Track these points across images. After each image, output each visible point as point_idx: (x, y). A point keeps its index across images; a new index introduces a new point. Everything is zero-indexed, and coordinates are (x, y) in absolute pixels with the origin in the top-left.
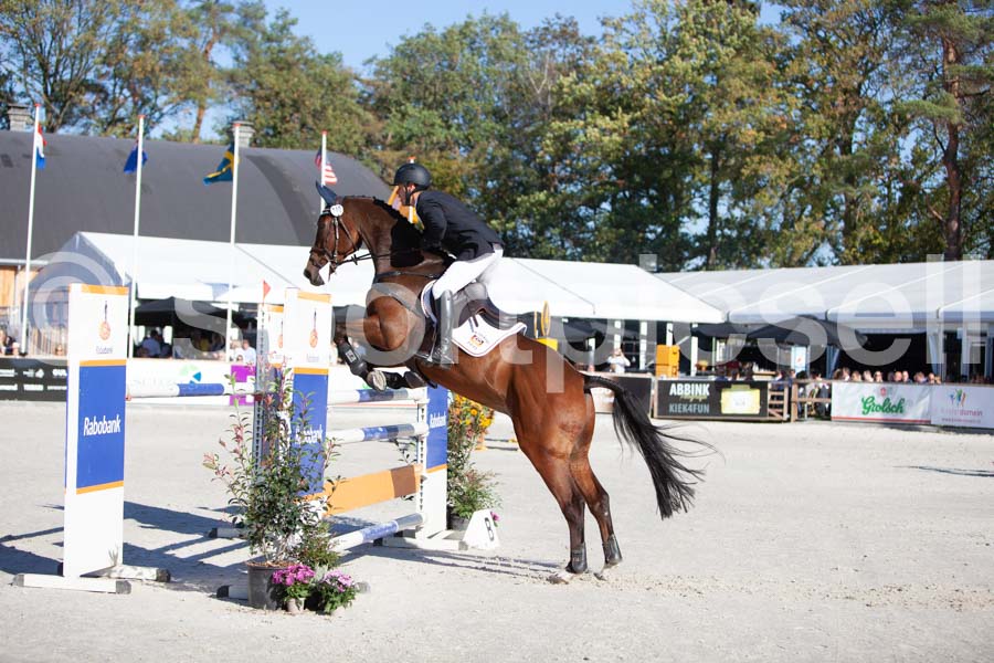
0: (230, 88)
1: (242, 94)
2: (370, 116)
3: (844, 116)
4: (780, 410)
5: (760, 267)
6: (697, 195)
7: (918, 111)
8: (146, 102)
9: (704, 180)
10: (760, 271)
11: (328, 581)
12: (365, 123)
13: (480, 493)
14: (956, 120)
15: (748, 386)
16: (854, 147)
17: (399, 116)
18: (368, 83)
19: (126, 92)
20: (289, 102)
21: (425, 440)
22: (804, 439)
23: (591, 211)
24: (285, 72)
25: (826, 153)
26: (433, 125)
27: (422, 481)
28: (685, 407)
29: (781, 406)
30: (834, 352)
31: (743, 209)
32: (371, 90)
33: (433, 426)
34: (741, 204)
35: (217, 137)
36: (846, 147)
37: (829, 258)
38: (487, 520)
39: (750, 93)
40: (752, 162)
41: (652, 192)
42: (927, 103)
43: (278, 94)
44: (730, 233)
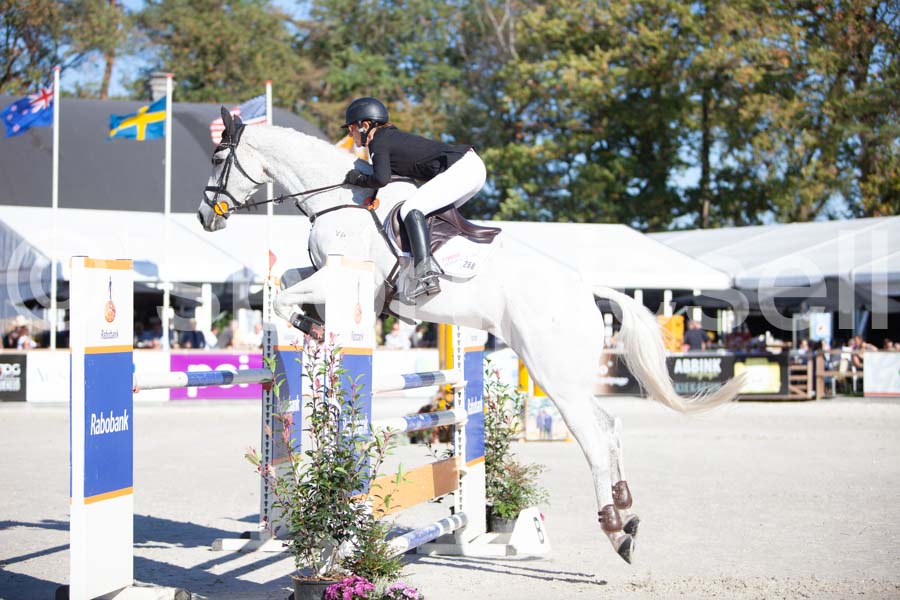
0: (142, 34)
1: (155, 42)
2: (306, 64)
3: (858, 47)
4: (803, 387)
5: (760, 223)
6: (684, 142)
8: (44, 53)
9: (693, 125)
10: (760, 228)
11: (392, 595)
12: (300, 72)
13: (523, 489)
15: (765, 360)
16: (869, 79)
17: (341, 64)
18: (302, 25)
19: (21, 42)
20: (211, 48)
21: (463, 429)
22: (840, 419)
23: (564, 165)
24: (205, 15)
25: (836, 90)
26: (379, 73)
27: (461, 477)
28: (692, 386)
29: (805, 383)
30: (862, 315)
31: (737, 158)
32: (306, 32)
33: (471, 413)
34: (736, 152)
35: (124, 93)
36: (860, 80)
37: (842, 213)
38: (536, 519)
39: (745, 23)
40: (753, 101)
41: (633, 140)
43: (197, 39)
44: (725, 184)
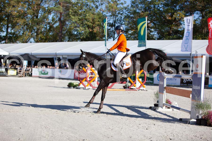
3: (36, 10)
5: (17, 43)
6: (4, 27)
7: (53, 9)
9: (5, 24)
10: (17, 44)
14: (61, 11)
16: (39, 17)
22: (26, 80)
25: (33, 18)
30: (33, 61)
31: (14, 30)
34: (14, 29)
36: (37, 17)
37: (33, 42)
39: (16, 4)
40: (16, 19)
42: (55, 8)
44: (11, 35)
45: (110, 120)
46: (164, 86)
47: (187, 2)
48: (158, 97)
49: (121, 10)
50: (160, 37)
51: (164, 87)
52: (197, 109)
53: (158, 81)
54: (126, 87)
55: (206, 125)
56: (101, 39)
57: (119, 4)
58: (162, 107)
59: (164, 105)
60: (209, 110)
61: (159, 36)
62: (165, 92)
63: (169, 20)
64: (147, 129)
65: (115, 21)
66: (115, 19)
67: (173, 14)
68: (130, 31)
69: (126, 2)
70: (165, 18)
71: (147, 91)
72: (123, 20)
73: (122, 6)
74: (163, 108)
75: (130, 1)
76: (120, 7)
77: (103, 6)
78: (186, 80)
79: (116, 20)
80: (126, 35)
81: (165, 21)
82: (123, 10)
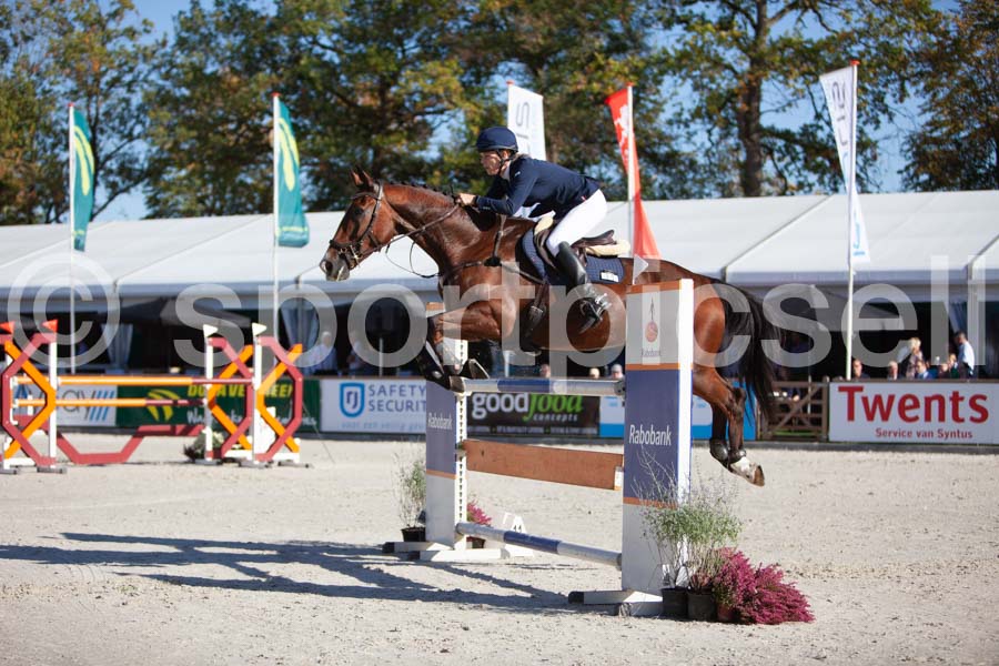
45: (236, 617)
46: (458, 435)
47: (460, 17)
48: (420, 496)
49: (126, 63)
50: (324, 197)
51: (458, 440)
52: (665, 542)
53: (342, 416)
54: (199, 451)
55: (713, 618)
56: (22, 215)
57: (116, 37)
58: (450, 544)
59: (459, 530)
60: (728, 542)
61: (317, 189)
62: (461, 465)
63: (365, 112)
64: (444, 651)
65: (97, 119)
66: (93, 112)
67: (395, 77)
68: (170, 172)
69: (152, 25)
70: (350, 97)
71: (307, 466)
72: (136, 113)
73: (129, 46)
74: (456, 545)
75: (174, 18)
76: (122, 47)
77: (30, 49)
78: (484, 406)
79: (101, 118)
80: (150, 188)
81: (347, 114)
82: (136, 65)
